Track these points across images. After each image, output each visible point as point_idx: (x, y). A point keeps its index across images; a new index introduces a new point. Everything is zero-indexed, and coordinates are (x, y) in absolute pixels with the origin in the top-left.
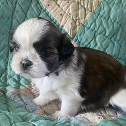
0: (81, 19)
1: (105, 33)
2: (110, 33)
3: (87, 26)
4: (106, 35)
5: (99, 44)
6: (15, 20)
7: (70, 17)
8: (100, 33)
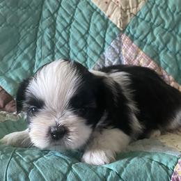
0: (133, 8)
1: (164, 25)
2: (170, 25)
3: (141, 17)
4: (166, 27)
5: (158, 38)
6: (46, 10)
7: (118, 6)
8: (158, 25)
